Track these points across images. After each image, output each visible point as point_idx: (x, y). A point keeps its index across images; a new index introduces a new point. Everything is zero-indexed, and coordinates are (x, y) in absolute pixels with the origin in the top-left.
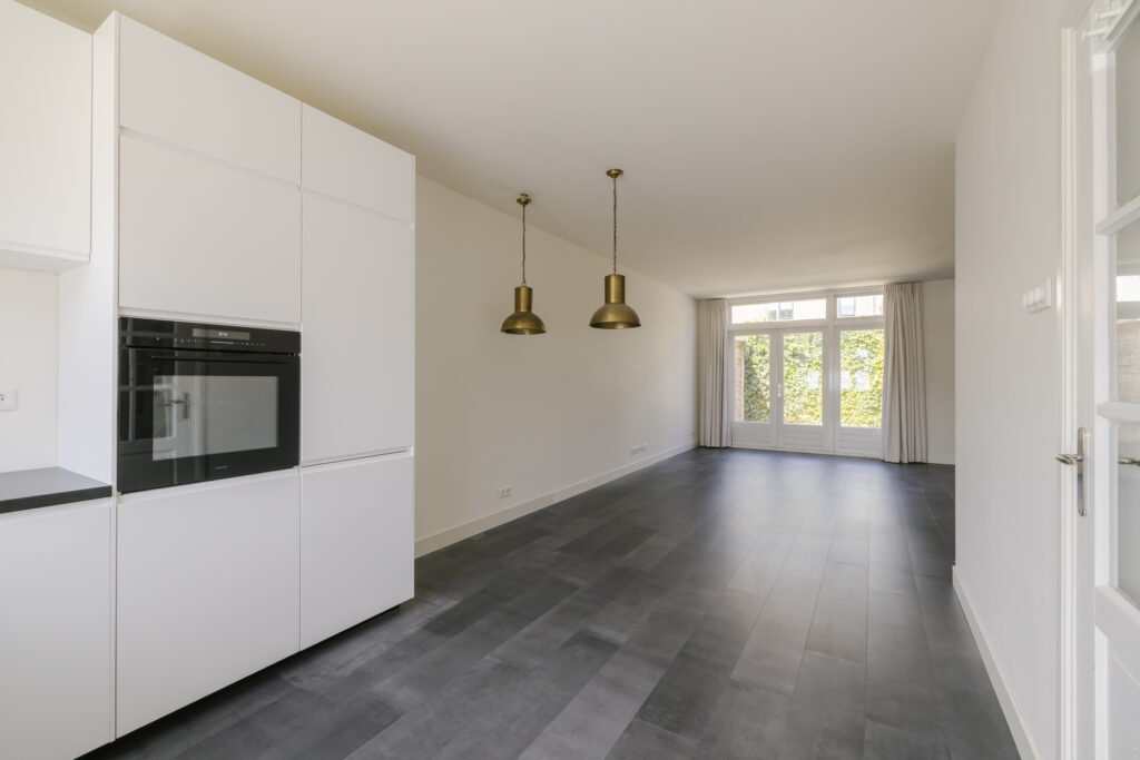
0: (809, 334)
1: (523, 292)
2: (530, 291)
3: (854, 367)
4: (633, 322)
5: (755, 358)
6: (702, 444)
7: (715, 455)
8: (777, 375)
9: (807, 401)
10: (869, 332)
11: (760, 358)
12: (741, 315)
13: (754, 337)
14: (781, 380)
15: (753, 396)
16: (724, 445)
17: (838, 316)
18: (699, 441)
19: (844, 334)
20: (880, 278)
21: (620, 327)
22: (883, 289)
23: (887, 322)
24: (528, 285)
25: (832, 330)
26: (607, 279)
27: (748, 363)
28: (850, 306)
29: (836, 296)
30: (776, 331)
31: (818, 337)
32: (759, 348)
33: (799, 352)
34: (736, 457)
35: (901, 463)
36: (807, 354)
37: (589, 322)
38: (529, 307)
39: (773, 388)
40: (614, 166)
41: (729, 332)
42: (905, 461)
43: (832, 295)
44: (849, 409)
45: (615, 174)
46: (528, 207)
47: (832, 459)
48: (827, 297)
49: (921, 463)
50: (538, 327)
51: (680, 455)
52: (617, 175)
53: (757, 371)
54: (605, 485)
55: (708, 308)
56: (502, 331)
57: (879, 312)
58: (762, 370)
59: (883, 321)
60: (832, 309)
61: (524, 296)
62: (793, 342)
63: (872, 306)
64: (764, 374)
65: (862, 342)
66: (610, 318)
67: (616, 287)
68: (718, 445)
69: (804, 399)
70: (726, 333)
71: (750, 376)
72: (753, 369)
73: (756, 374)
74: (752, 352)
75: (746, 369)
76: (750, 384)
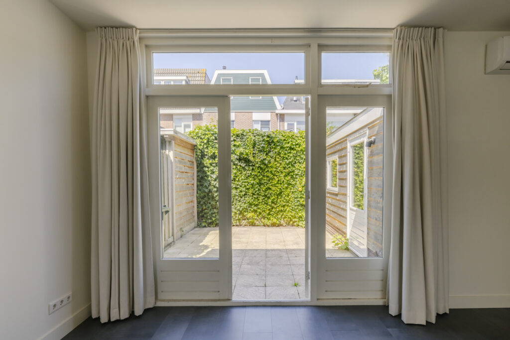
3: (287, 171)
5: (206, 162)
8: (226, 177)
11: (210, 161)
14: (229, 182)
32: (209, 151)
33: (245, 156)
36: (251, 158)
39: (222, 190)
41: (147, 97)
53: (208, 173)
58: (212, 173)
64: (214, 176)
65: (293, 149)
71: (202, 178)
72: (204, 172)
73: (207, 176)
74: (203, 156)
75: (198, 172)
76: (202, 185)
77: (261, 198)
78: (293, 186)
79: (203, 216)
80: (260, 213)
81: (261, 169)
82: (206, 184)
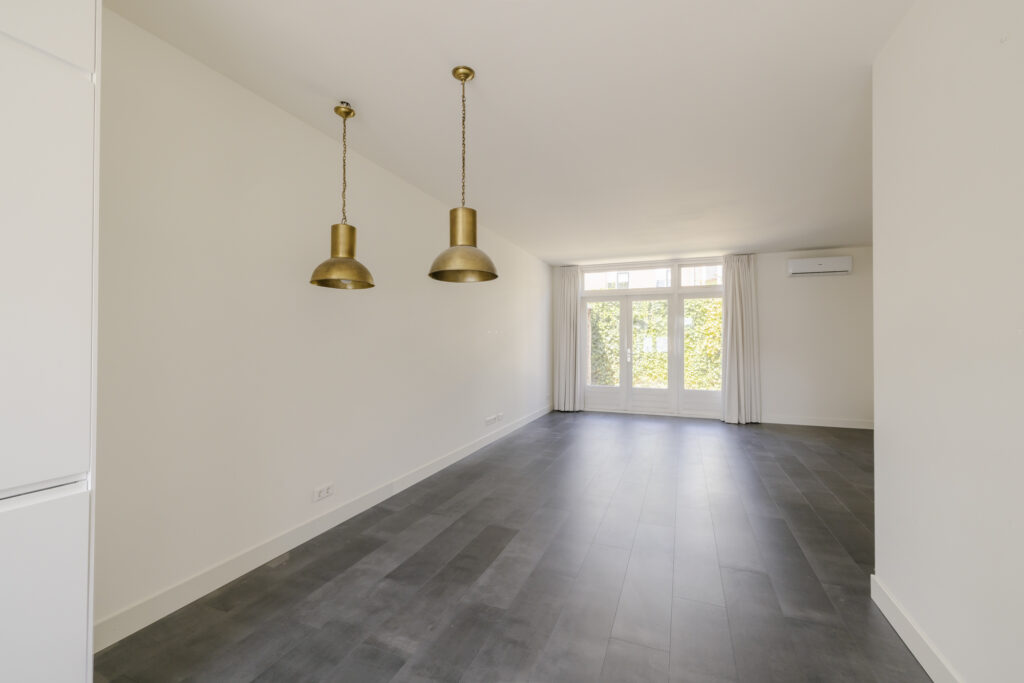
0: (648, 302)
1: (343, 233)
2: (352, 230)
4: (489, 274)
5: (601, 325)
6: (556, 408)
7: (569, 419)
8: (626, 339)
9: (646, 364)
10: (698, 301)
11: (605, 324)
12: (593, 282)
13: (600, 304)
14: (630, 345)
15: (600, 359)
16: (577, 409)
17: (683, 285)
18: (554, 406)
19: (688, 303)
20: (722, 249)
21: (471, 279)
22: (722, 260)
23: (726, 291)
24: (350, 222)
25: (675, 298)
26: (453, 214)
27: (595, 329)
28: (691, 277)
29: (680, 266)
30: (625, 297)
31: (659, 305)
32: (604, 315)
33: (640, 319)
34: (590, 422)
35: (739, 424)
36: (646, 321)
37: (428, 271)
38: (351, 252)
39: (622, 354)
40: (463, 61)
41: (582, 298)
42: (743, 422)
43: (677, 265)
45: (464, 74)
46: (349, 120)
47: (678, 421)
48: (672, 266)
49: (757, 423)
50: (363, 280)
51: (534, 422)
52: (467, 76)
53: (603, 336)
54: (455, 465)
55: (562, 274)
56: (312, 282)
57: (720, 282)
58: (607, 335)
59: (722, 289)
60: (677, 278)
61: (345, 238)
62: (639, 309)
63: (713, 275)
64: (609, 339)
65: (693, 310)
66: (456, 264)
67: (466, 224)
68: (571, 410)
69: (644, 362)
70: (579, 300)
71: (596, 341)
72: (599, 334)
73: (602, 339)
74: (598, 318)
75: (593, 334)
76: (596, 348)
77: (657, 362)
78: (693, 349)
79: (596, 378)
80: (656, 377)
81: (657, 331)
82: (600, 346)
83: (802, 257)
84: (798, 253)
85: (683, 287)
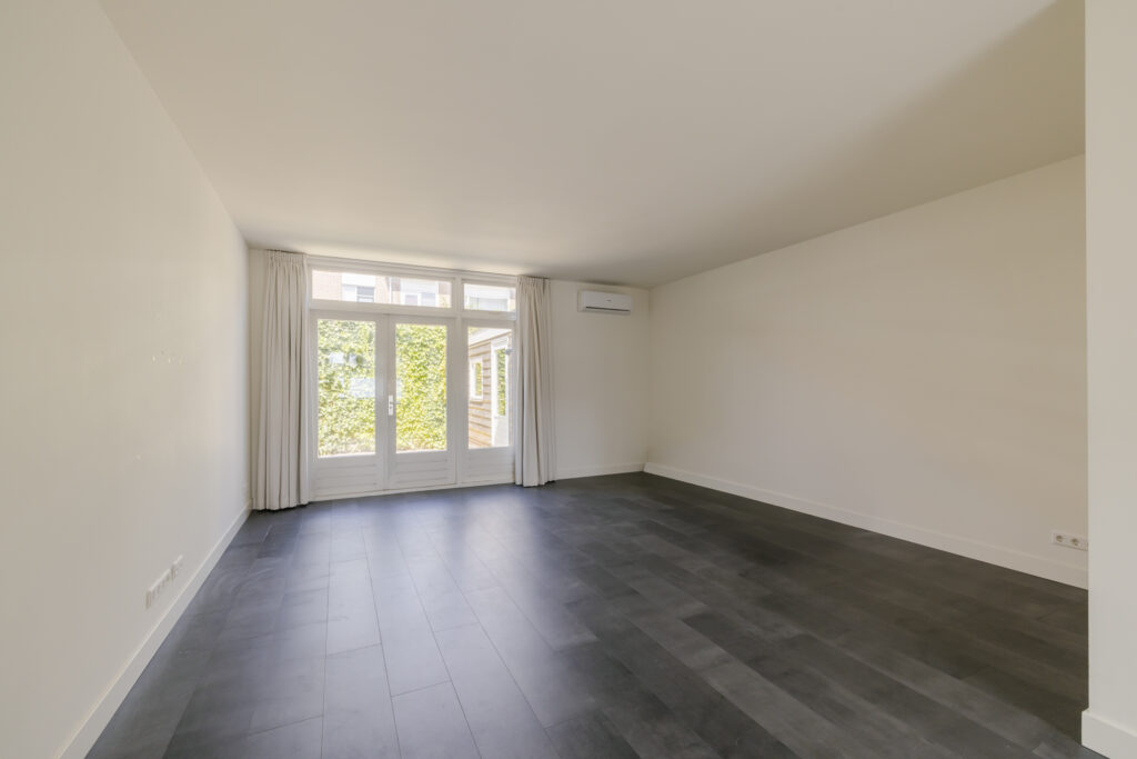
3: (417, 374)
12: (326, 286)
17: (467, 307)
18: (252, 505)
22: (515, 281)
23: (521, 320)
25: (458, 324)
28: (479, 297)
29: (464, 281)
30: (386, 318)
43: (459, 277)
44: (413, 422)
48: (453, 279)
57: (512, 308)
68: (294, 504)
83: (594, 290)
84: (592, 285)
85: (466, 311)
